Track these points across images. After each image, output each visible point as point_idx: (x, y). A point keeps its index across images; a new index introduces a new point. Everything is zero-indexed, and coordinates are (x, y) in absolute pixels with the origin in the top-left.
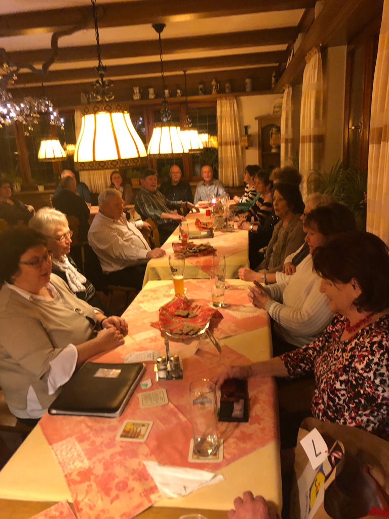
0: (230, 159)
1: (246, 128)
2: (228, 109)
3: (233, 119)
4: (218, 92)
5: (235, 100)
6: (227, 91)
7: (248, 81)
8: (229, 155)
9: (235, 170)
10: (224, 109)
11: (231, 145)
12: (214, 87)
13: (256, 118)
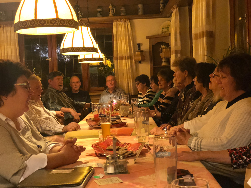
0: (125, 72)
1: (139, 45)
2: (123, 29)
3: (127, 37)
4: (114, 15)
5: (129, 22)
6: (122, 14)
7: (140, 6)
8: (124, 68)
9: (130, 80)
10: (119, 29)
11: (126, 59)
12: (111, 11)
13: (147, 38)
